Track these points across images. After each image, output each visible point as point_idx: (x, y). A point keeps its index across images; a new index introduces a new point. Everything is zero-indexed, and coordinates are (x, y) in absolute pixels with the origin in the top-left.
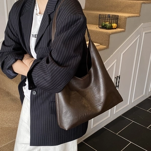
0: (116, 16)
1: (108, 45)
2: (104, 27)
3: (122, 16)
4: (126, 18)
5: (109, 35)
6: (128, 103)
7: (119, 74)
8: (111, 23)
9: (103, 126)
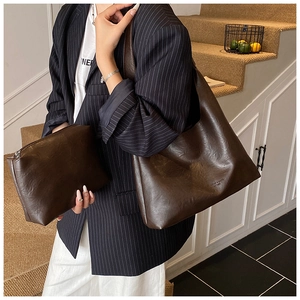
0: (259, 27)
1: (242, 84)
2: (235, 50)
3: (272, 28)
4: (279, 32)
5: (244, 65)
6: (284, 201)
7: (265, 143)
8: (249, 42)
9: (230, 243)
